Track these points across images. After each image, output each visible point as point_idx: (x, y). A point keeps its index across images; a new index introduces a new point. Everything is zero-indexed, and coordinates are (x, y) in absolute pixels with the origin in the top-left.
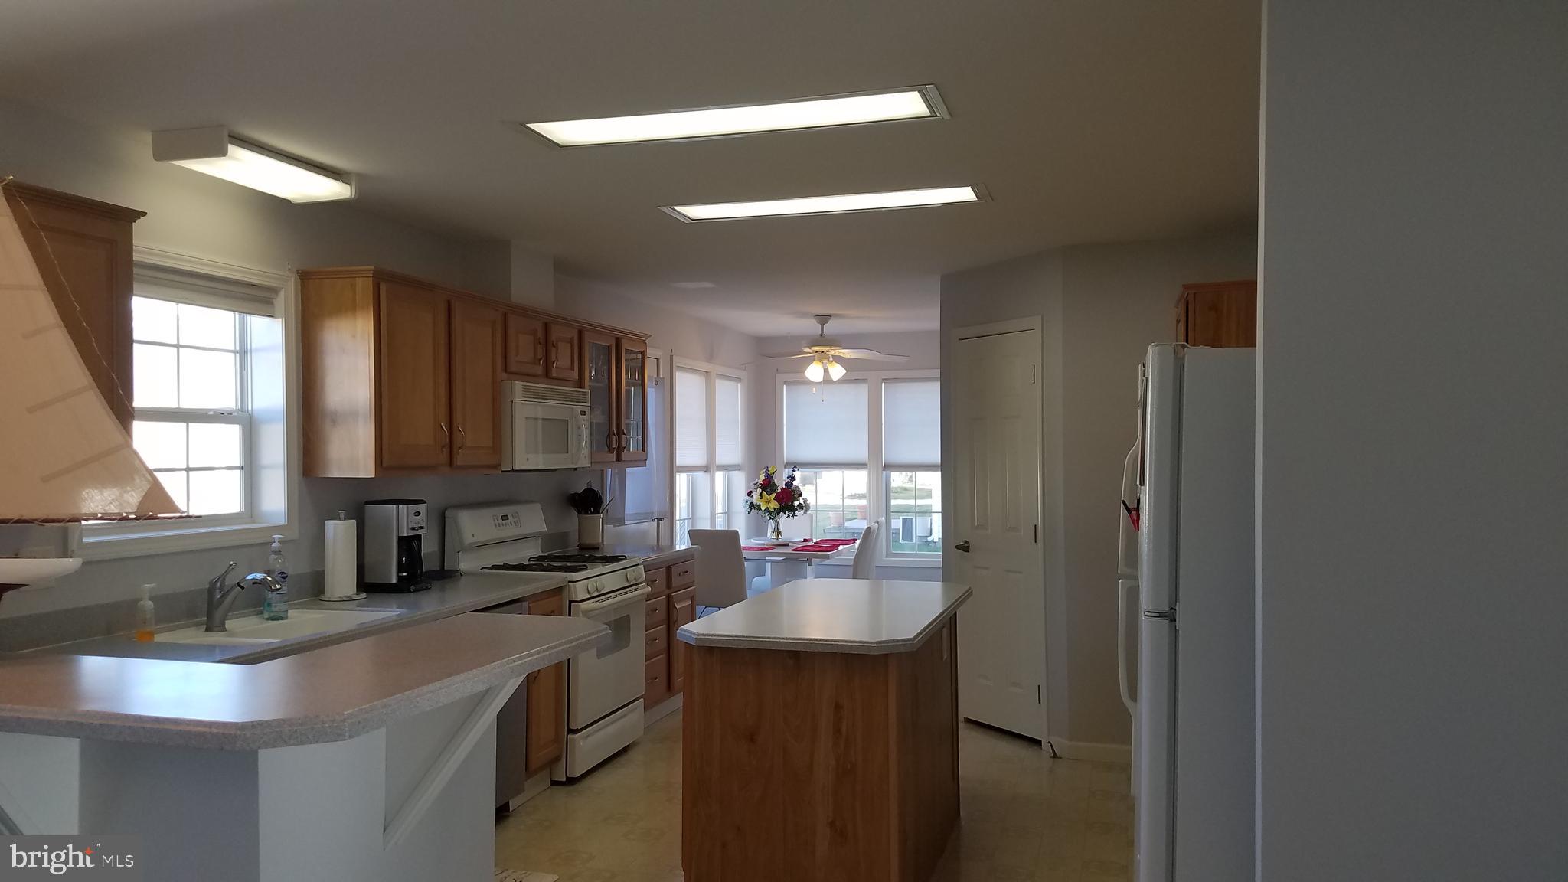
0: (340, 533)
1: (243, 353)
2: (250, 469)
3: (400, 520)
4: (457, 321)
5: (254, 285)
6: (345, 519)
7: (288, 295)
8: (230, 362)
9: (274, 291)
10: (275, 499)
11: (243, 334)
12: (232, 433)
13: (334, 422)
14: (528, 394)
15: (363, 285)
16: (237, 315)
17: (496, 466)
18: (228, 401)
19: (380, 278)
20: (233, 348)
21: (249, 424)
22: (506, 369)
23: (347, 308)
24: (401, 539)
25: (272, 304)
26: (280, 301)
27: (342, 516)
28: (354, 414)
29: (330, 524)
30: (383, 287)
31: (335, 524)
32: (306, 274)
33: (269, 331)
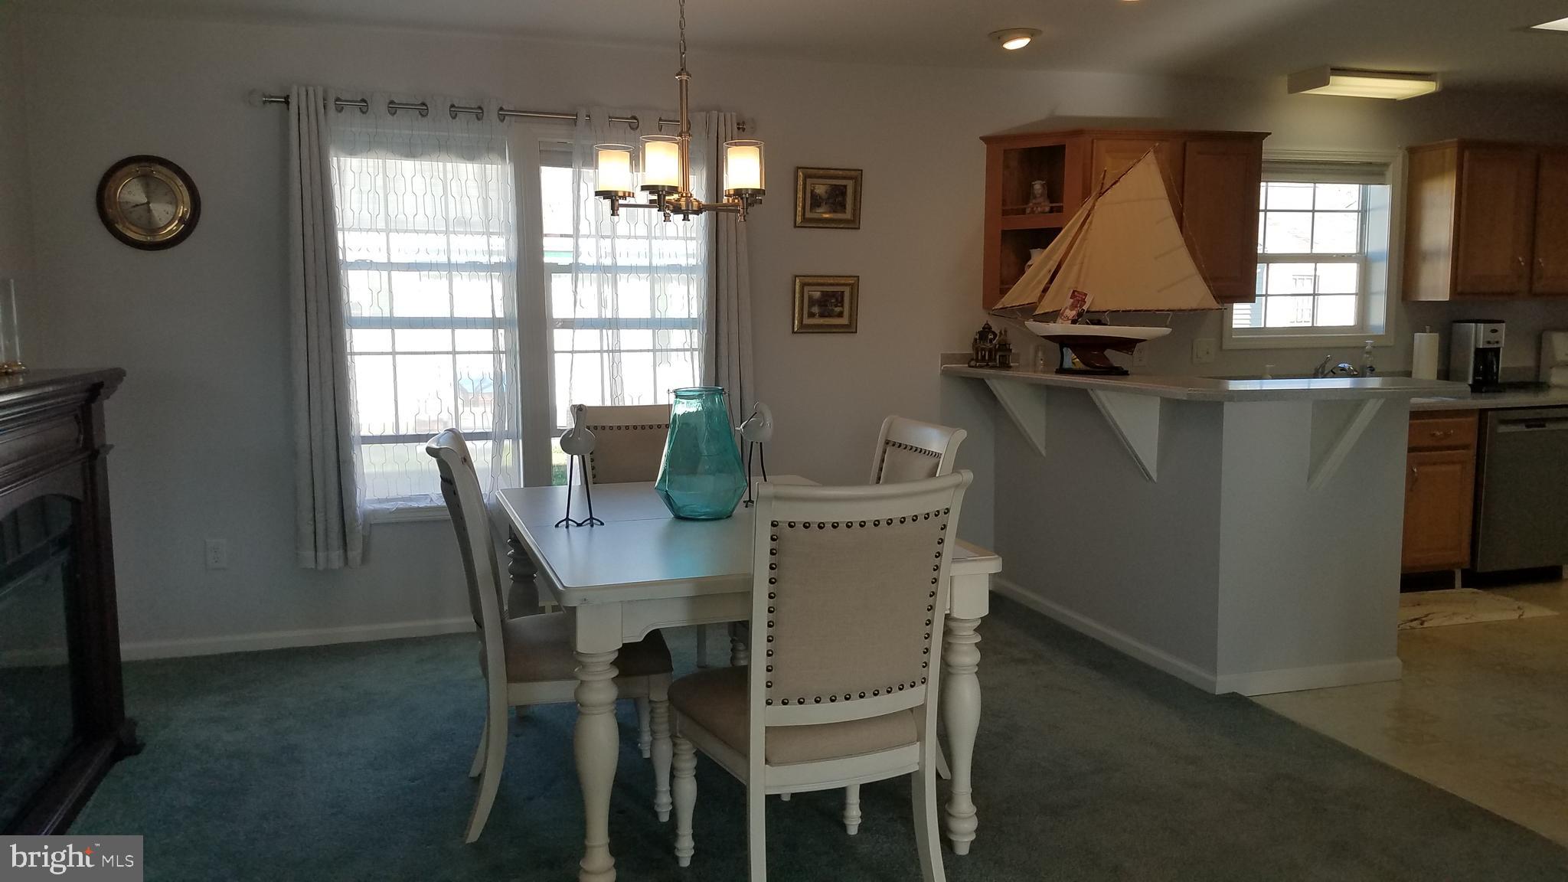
0: (1426, 344)
1: (1363, 212)
2: (1363, 294)
3: (1478, 335)
5: (1371, 163)
6: (1430, 332)
7: (1397, 167)
8: (1354, 218)
9: (1386, 165)
10: (1378, 317)
11: (1364, 199)
12: (1352, 269)
15: (1451, 154)
16: (1361, 186)
18: (1351, 248)
19: (1463, 146)
20: (1357, 209)
21: (1364, 261)
23: (1439, 172)
24: (1478, 351)
25: (1383, 174)
26: (1389, 174)
27: (1428, 331)
28: (1437, 254)
29: (1417, 335)
30: (1467, 154)
31: (1419, 336)
32: (1412, 151)
33: (1382, 195)
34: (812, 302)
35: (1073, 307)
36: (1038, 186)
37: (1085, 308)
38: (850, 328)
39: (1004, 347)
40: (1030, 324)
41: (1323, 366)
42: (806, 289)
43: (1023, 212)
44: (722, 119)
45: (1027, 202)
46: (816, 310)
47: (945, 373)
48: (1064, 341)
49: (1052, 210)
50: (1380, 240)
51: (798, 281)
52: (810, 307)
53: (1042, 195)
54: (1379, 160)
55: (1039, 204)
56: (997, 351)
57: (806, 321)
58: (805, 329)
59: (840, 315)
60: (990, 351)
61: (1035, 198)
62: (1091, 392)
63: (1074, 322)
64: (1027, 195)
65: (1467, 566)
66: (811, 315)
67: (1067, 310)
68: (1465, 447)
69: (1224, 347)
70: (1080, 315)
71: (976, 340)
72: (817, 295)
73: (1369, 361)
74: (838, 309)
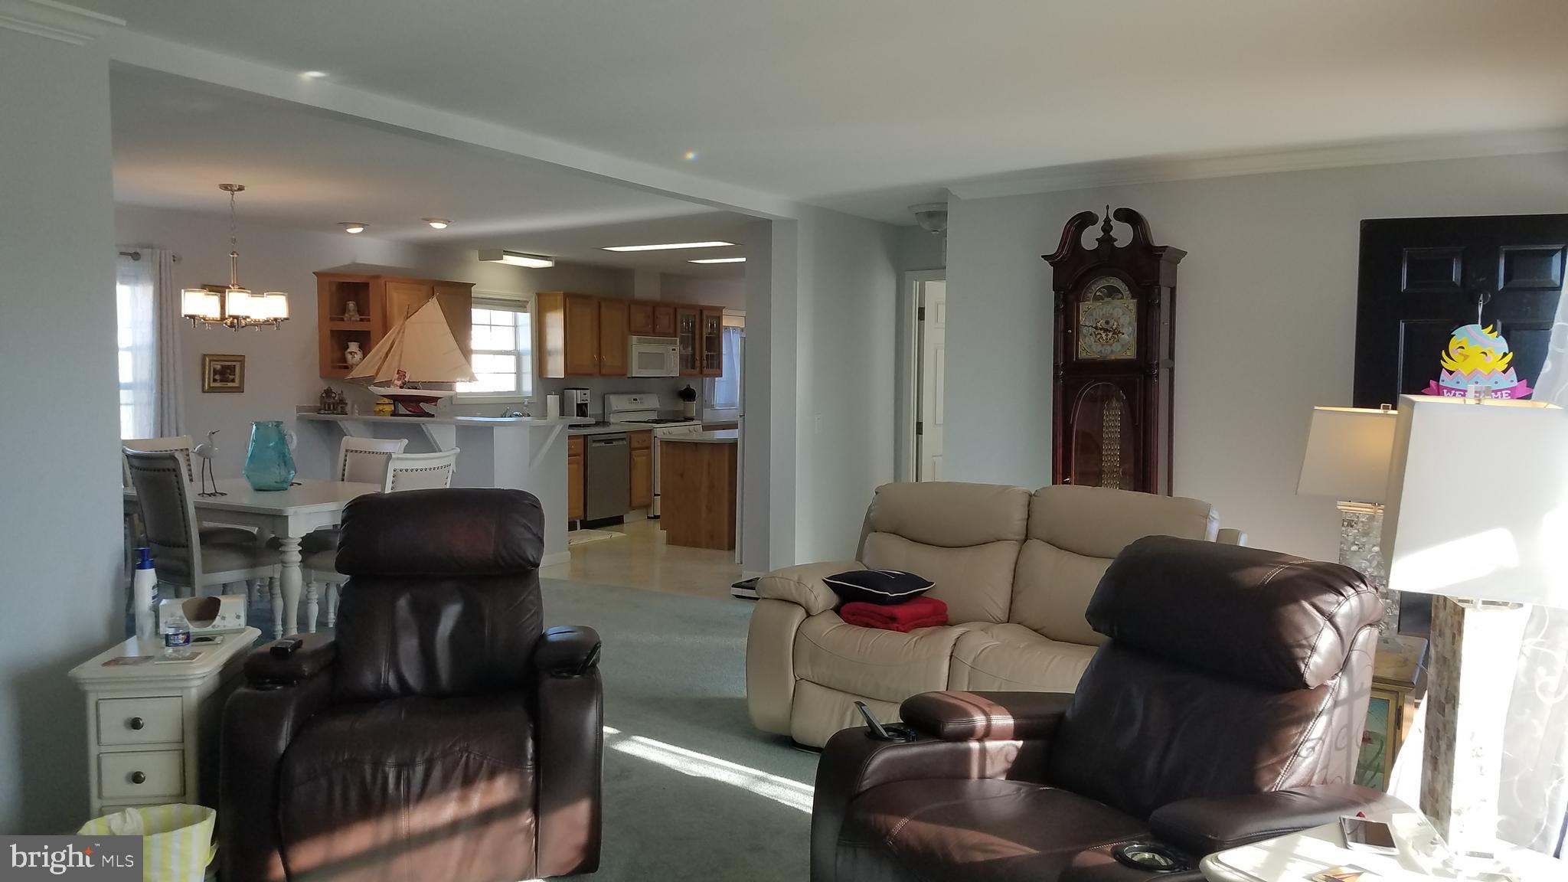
0: (553, 401)
1: (516, 326)
2: (519, 374)
3: (577, 396)
4: (603, 309)
5: (520, 301)
6: (555, 394)
7: (532, 304)
8: (511, 330)
9: (527, 303)
10: (528, 386)
11: (516, 320)
12: (512, 359)
13: (550, 355)
14: (639, 342)
15: (560, 299)
16: (514, 313)
17: (624, 375)
18: (511, 347)
19: (567, 296)
20: (512, 326)
21: (518, 355)
22: (630, 330)
23: (554, 308)
24: (577, 404)
25: (526, 307)
26: (529, 306)
27: (553, 393)
28: (556, 352)
29: (548, 396)
30: (568, 300)
31: (551, 397)
32: (539, 295)
33: (525, 319)
34: (215, 372)
35: (399, 379)
36: (351, 305)
37: (406, 379)
38: (240, 389)
39: (342, 402)
40: (372, 388)
41: (505, 413)
42: (212, 363)
43: (342, 320)
44: (163, 255)
45: (344, 314)
46: (218, 377)
47: (300, 418)
48: (396, 399)
49: (361, 320)
50: (526, 343)
51: (207, 359)
52: (214, 375)
53: (354, 310)
54: (525, 299)
55: (353, 315)
56: (338, 404)
57: (212, 385)
58: (212, 390)
59: (233, 381)
60: (333, 404)
61: (349, 311)
62: (423, 426)
63: (401, 387)
64: (344, 310)
65: (582, 518)
66: (215, 380)
67: (396, 381)
68: (579, 455)
69: (454, 403)
70: (404, 384)
71: (322, 397)
72: (218, 367)
73: (527, 411)
74: (231, 377)
